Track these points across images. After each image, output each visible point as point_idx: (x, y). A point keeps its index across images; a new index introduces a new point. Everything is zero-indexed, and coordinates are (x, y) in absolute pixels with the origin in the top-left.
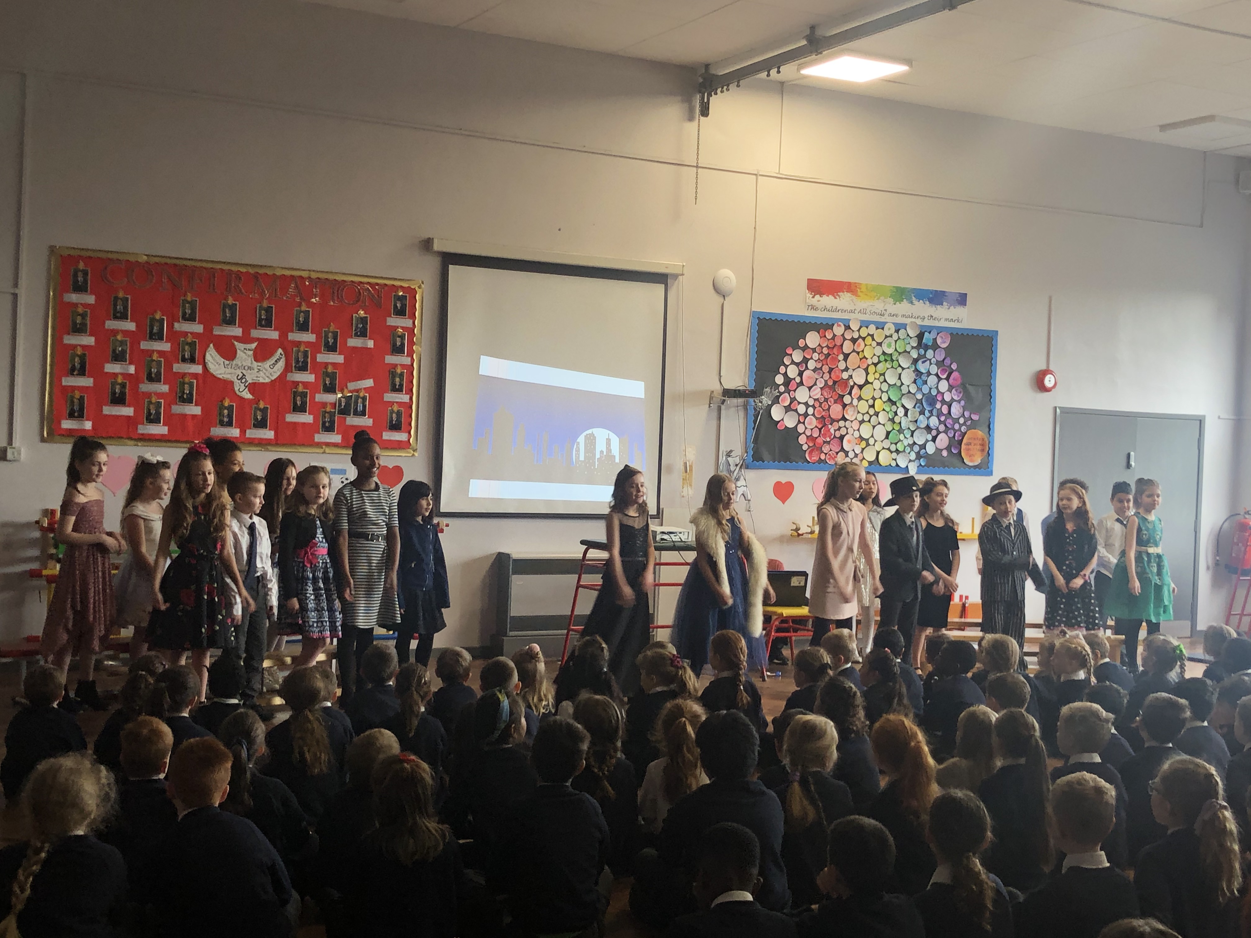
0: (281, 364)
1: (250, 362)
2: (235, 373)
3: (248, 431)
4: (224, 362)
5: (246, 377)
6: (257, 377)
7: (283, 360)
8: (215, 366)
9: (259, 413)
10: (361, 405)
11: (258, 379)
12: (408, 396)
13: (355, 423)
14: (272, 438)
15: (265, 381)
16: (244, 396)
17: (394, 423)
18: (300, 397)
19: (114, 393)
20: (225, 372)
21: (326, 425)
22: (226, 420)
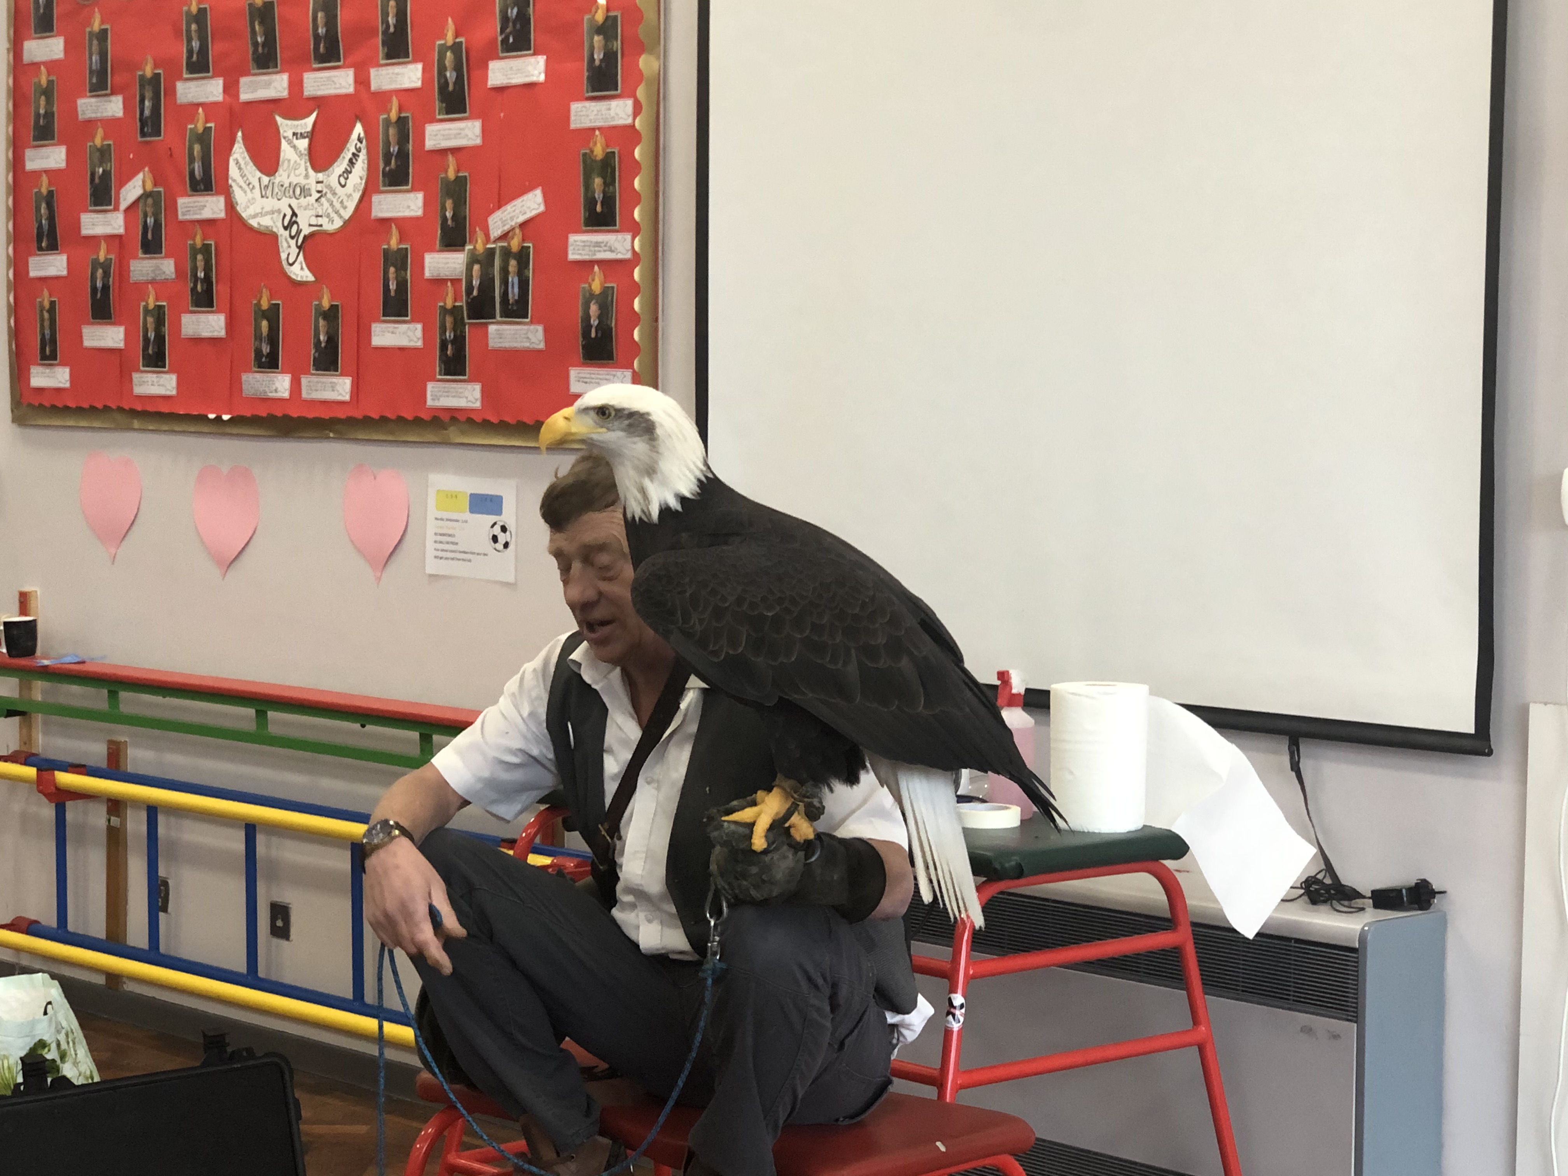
0: (360, 168)
1: (304, 173)
2: (279, 211)
3: (304, 380)
4: (259, 179)
6: (317, 216)
7: (363, 156)
8: (245, 192)
9: (322, 323)
10: (516, 280)
12: (628, 237)
13: (507, 344)
14: (347, 398)
15: (333, 225)
16: (297, 275)
17: (593, 335)
18: (395, 267)
19: (94, 289)
20: (262, 208)
21: (449, 352)
22: (266, 349)
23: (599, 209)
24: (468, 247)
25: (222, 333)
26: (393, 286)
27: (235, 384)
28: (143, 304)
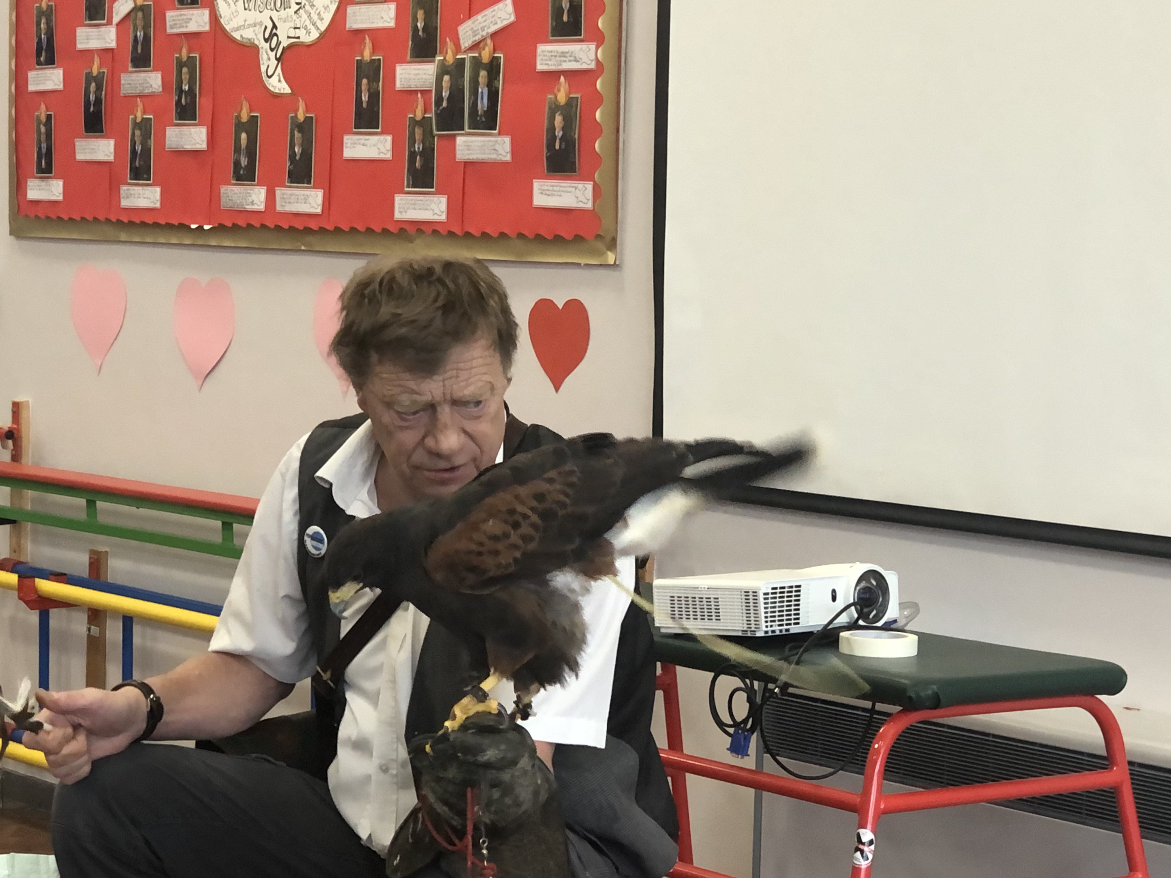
2: (261, 23)
3: (279, 192)
5: (278, 32)
6: (295, 28)
8: (229, 5)
9: (297, 135)
10: (486, 91)
11: (298, 33)
12: (593, 46)
13: (475, 156)
14: (319, 210)
15: (310, 36)
16: (275, 87)
17: (557, 147)
18: (368, 78)
19: (87, 103)
20: (245, 21)
21: (417, 164)
22: (244, 162)
23: (565, 18)
24: (439, 58)
25: (204, 146)
26: (365, 98)
27: (214, 197)
28: (131, 117)
